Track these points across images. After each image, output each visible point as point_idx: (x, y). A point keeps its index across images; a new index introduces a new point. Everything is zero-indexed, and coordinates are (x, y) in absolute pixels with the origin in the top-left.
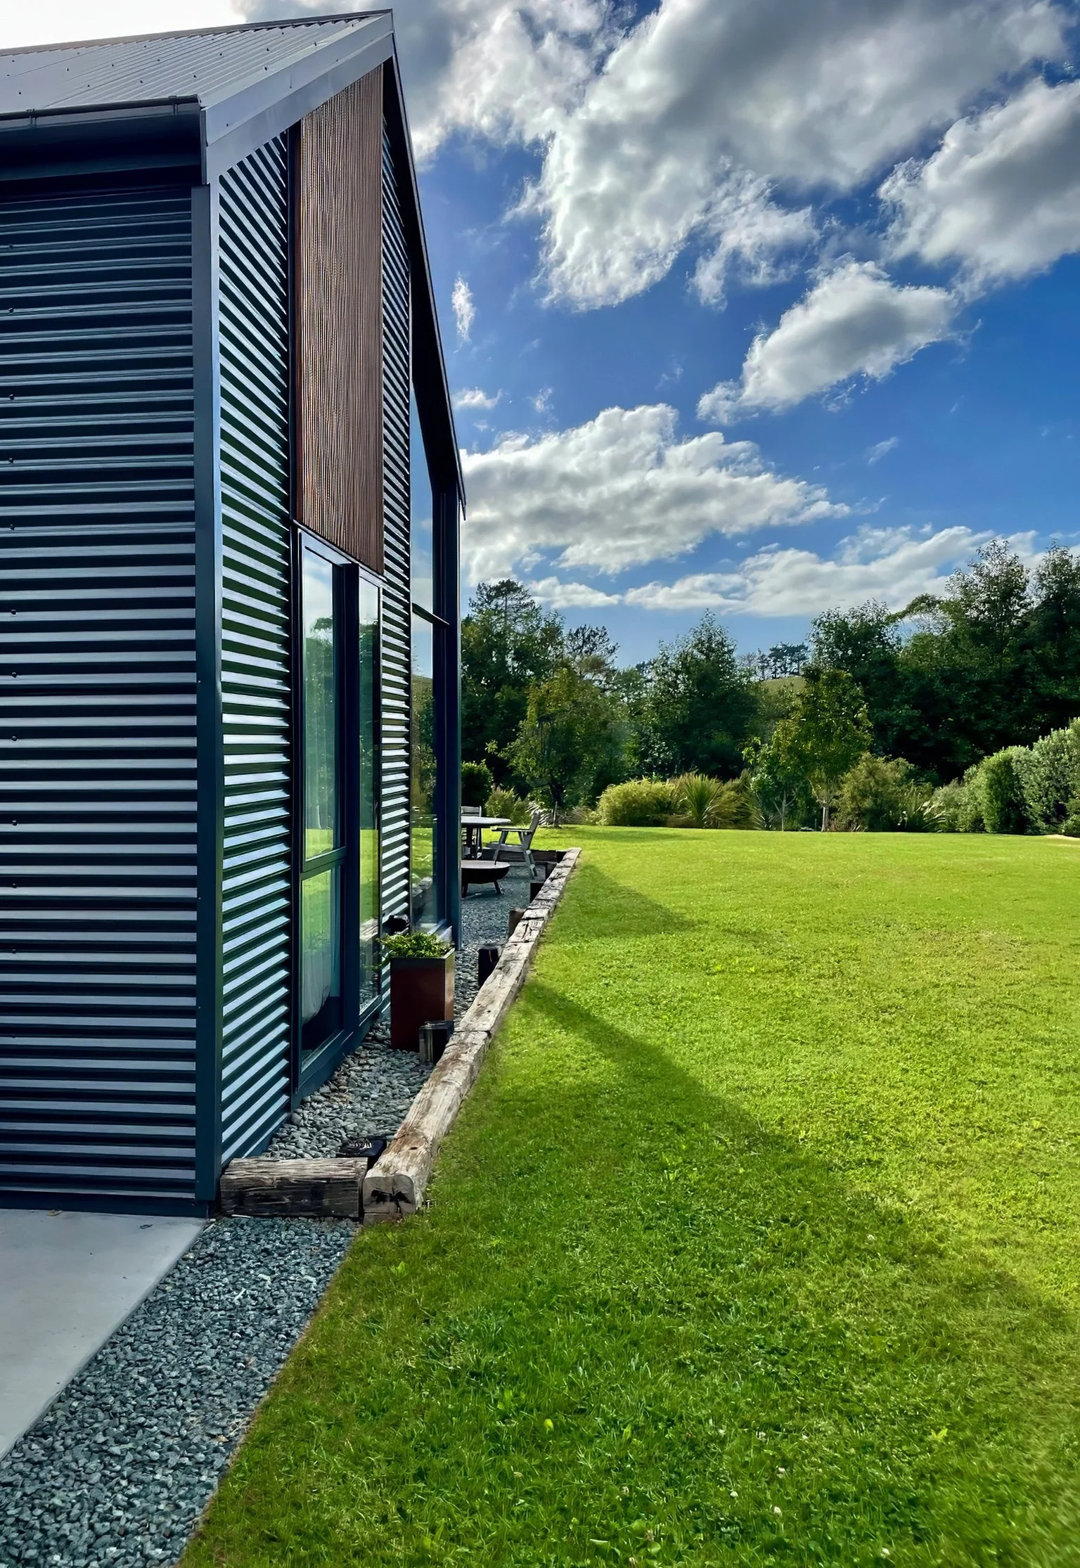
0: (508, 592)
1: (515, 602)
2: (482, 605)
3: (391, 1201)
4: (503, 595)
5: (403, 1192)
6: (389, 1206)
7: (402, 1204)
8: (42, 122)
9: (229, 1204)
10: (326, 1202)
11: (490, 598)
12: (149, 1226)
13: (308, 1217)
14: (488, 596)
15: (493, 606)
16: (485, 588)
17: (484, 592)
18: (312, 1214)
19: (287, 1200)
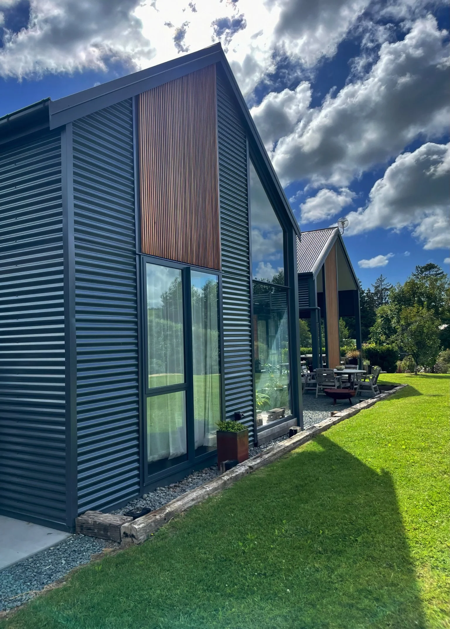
0: (430, 269)
1: (434, 273)
2: (418, 275)
3: (130, 537)
4: (428, 270)
5: (134, 534)
6: (129, 539)
7: (134, 539)
8: (11, 118)
9: (78, 529)
10: (109, 534)
11: (422, 272)
12: (51, 534)
13: (103, 539)
14: (421, 270)
15: (423, 275)
16: (420, 268)
17: (419, 269)
18: (104, 538)
19: (96, 531)
